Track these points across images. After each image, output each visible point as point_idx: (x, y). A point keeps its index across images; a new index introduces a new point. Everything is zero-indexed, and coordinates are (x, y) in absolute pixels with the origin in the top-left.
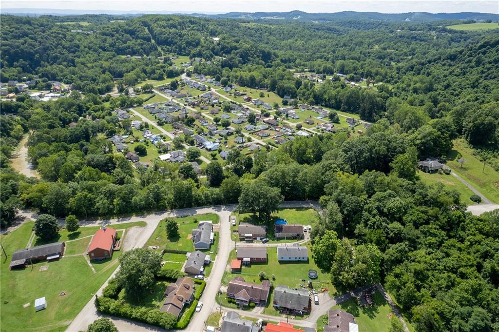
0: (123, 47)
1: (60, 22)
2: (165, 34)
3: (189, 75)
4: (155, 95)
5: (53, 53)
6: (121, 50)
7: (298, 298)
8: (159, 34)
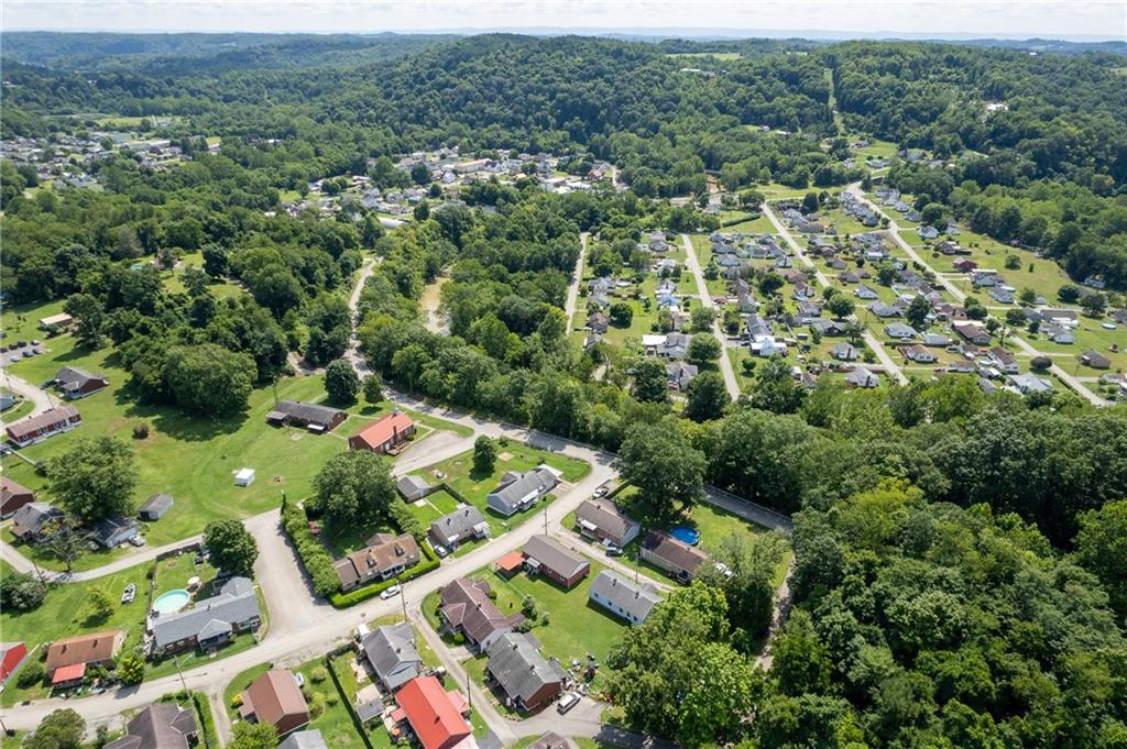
0: (762, 109)
1: (691, 52)
2: (863, 87)
3: (866, 187)
4: (759, 217)
5: (628, 110)
6: (756, 115)
7: (526, 672)
8: (849, 86)
